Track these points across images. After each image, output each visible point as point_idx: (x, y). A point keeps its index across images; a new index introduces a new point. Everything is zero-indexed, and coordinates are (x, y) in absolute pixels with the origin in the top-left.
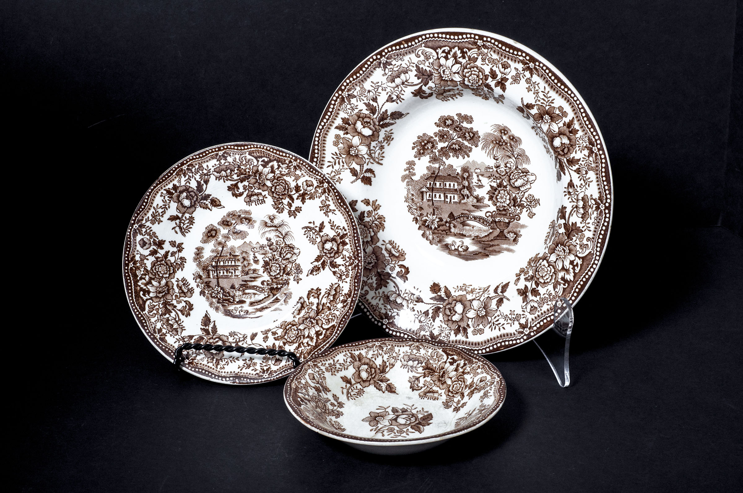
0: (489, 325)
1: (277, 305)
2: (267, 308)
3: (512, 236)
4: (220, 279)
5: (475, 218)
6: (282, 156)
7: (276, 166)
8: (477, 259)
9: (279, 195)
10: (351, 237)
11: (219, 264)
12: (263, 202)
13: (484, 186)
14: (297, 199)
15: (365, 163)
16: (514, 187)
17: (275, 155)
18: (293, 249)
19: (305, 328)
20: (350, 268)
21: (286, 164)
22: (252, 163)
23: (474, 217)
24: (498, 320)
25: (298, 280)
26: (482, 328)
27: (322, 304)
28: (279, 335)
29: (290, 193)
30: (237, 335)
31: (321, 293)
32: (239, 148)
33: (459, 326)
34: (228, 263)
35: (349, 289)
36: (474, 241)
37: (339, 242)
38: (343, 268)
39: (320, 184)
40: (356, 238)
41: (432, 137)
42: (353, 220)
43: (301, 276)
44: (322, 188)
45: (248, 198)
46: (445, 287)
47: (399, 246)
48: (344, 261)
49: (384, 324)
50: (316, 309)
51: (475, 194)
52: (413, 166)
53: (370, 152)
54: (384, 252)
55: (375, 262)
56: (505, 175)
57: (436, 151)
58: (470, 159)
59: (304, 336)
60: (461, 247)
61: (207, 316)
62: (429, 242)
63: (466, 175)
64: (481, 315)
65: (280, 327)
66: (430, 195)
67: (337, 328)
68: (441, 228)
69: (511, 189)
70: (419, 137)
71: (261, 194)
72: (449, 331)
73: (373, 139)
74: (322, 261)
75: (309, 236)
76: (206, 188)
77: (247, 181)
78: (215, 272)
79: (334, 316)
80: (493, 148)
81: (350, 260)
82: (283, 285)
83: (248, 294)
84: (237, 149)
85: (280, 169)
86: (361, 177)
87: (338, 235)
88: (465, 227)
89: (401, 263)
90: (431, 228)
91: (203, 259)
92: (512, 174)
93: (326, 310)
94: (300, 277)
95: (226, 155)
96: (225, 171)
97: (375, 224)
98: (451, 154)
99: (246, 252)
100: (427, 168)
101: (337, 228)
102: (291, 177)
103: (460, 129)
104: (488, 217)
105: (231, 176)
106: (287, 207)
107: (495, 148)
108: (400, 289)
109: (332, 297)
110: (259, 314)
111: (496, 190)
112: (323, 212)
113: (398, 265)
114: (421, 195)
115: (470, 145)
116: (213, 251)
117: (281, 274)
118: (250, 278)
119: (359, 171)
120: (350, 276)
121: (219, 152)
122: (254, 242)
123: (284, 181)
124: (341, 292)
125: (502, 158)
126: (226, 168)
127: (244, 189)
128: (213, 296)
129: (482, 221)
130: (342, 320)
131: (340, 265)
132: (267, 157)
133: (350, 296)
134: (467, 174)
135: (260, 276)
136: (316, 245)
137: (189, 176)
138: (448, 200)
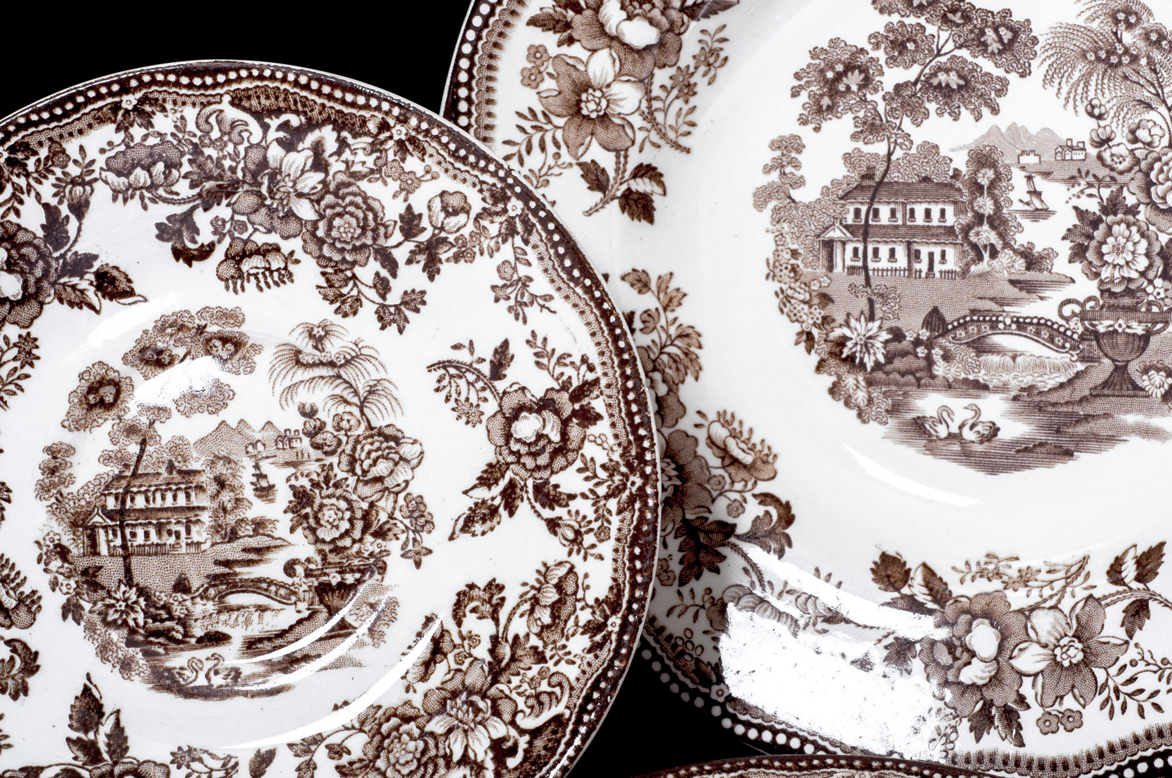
0: (1099, 699)
1: (343, 648)
2: (306, 658)
3: (1157, 383)
4: (134, 560)
5: (1021, 325)
6: (353, 105)
7: (331, 146)
8: (1029, 467)
9: (342, 250)
10: (613, 392)
11: (128, 504)
12: (285, 276)
13: (1053, 213)
14: (409, 262)
15: (633, 142)
16: (1163, 211)
17: (329, 104)
18: (398, 444)
19: (450, 731)
20: (612, 504)
21: (368, 133)
22: (245, 135)
23: (1017, 322)
24: (1132, 680)
25: (418, 553)
26: (1076, 707)
27: (510, 638)
28: (354, 757)
29: (381, 241)
30: (200, 760)
31: (503, 599)
32: (197, 81)
33: (988, 705)
34: (163, 498)
35: (610, 583)
36: (1017, 404)
37: (567, 413)
38: (586, 508)
39: (495, 204)
40: (631, 396)
41: (862, 51)
42: (618, 331)
43: (427, 540)
44: (503, 219)
45: (231, 263)
46: (925, 565)
47: (751, 431)
48: (587, 479)
49: (716, 703)
50: (488, 658)
51: (1021, 240)
52: (794, 154)
53: (649, 107)
54: (703, 450)
55: (676, 487)
56: (1129, 170)
57: (878, 97)
58: (1003, 121)
59: (448, 758)
60: (972, 427)
61: (91, 695)
62: (854, 412)
63: (985, 177)
64: (1066, 664)
65: (357, 725)
66: (856, 250)
67: (570, 727)
68: (898, 363)
69: (1154, 218)
70: (815, 53)
71: (277, 249)
72: (953, 723)
73: (663, 60)
74: (503, 483)
75: (454, 396)
76: (79, 229)
77: (225, 202)
78: (115, 535)
79: (560, 684)
80: (1086, 79)
81: (611, 476)
82: (362, 572)
83: (239, 608)
84: (190, 86)
85: (347, 155)
86: (619, 194)
87: (564, 387)
88: (984, 358)
89: (763, 487)
90: (862, 365)
91: (73, 489)
92: (1157, 166)
93: (527, 661)
94: (425, 545)
95: (148, 108)
96: (148, 168)
97: (669, 354)
98: (932, 107)
99: (228, 460)
100: (847, 157)
101: (559, 362)
102: (385, 183)
103: (962, 17)
104: (1067, 320)
105: (168, 184)
106: (372, 294)
107: (1094, 78)
108: (766, 578)
109: (548, 611)
110: (278, 680)
111: (1095, 223)
112: (504, 304)
113: (755, 496)
114: (823, 253)
115: (1000, 72)
116: (106, 458)
117: (357, 534)
118: (244, 550)
119: (611, 174)
120: (614, 533)
121: (125, 98)
122: (256, 423)
123: (359, 200)
124: (580, 595)
125: (1120, 108)
126: (151, 155)
127: (215, 233)
128: (110, 618)
129: (1045, 333)
130: (588, 699)
131: (572, 497)
132: (297, 112)
133: (615, 607)
134: (990, 174)
135: (278, 542)
136: (481, 428)
137: (17, 188)
138: (923, 266)
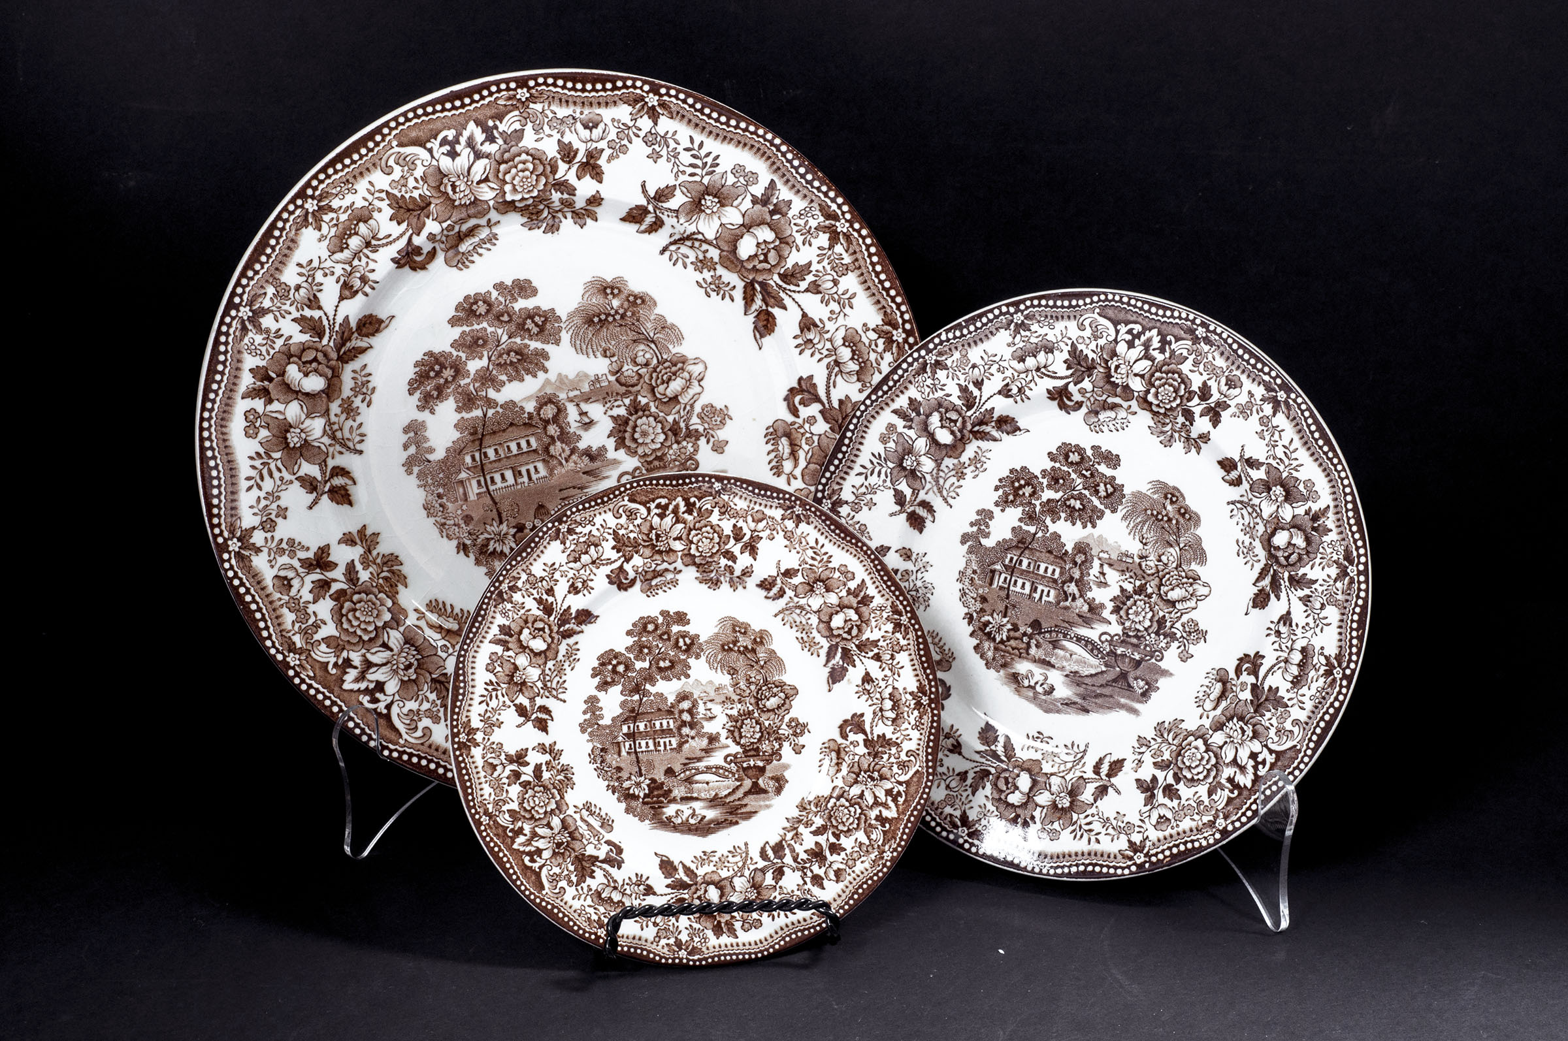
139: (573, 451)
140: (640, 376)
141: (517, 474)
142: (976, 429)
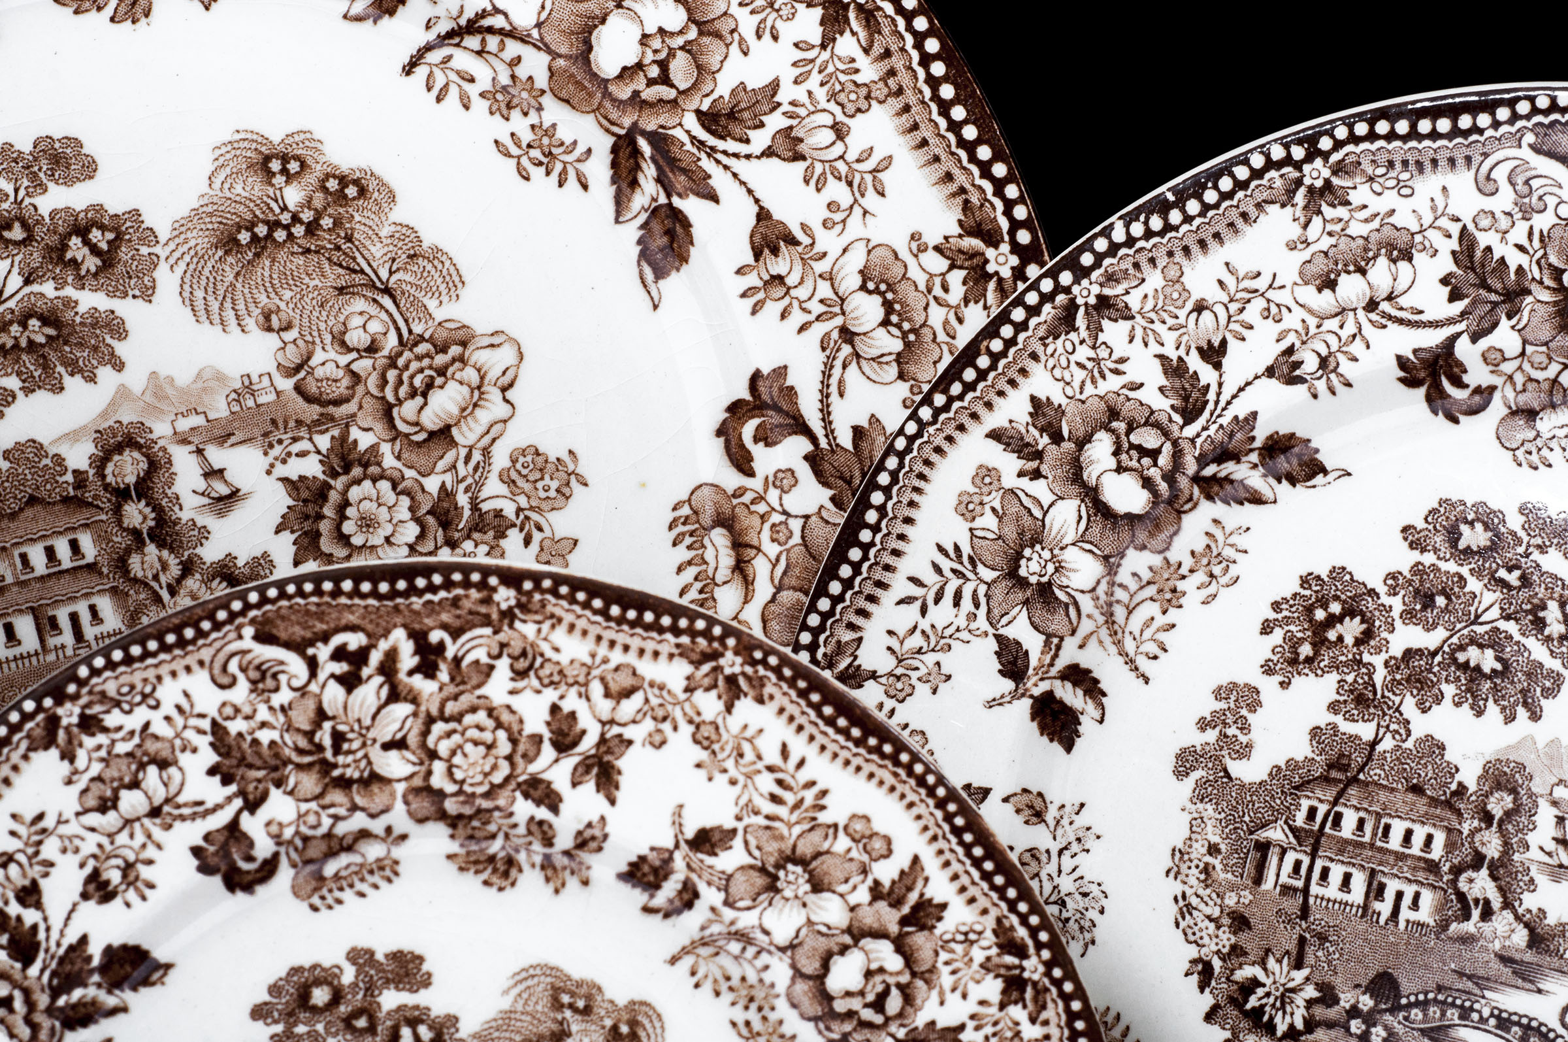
139: (188, 568)
140: (356, 378)
141: (46, 625)
142: (1210, 471)
